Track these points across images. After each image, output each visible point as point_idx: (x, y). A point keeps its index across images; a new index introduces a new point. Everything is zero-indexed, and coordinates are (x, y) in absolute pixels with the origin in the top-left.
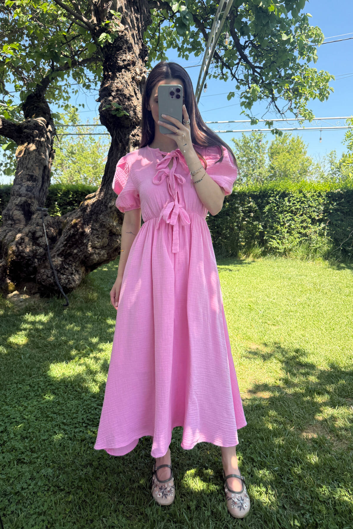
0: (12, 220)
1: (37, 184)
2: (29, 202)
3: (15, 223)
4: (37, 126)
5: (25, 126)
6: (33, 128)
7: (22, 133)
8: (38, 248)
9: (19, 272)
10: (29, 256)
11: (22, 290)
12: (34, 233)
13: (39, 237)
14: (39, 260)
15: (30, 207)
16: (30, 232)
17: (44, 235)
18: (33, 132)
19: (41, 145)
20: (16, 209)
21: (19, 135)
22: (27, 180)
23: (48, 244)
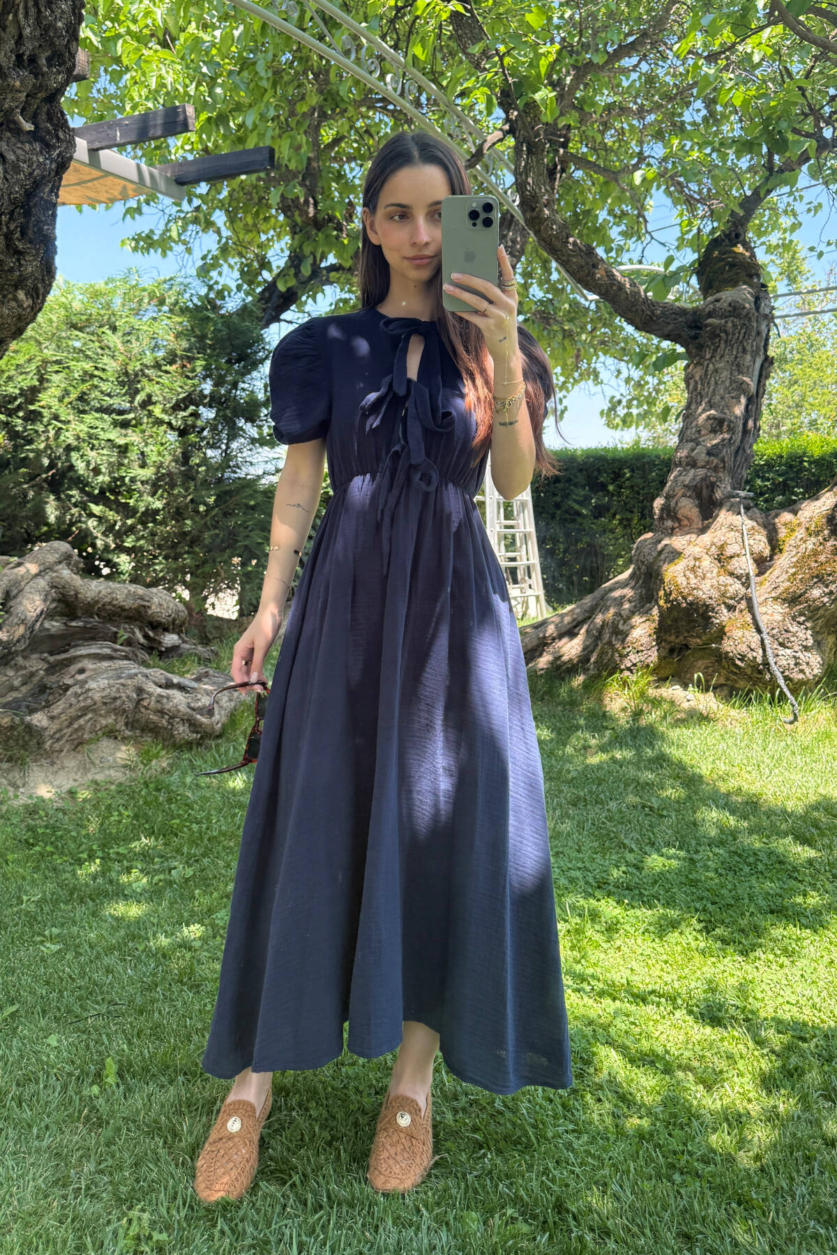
0: (676, 518)
1: (732, 437)
2: (713, 479)
3: (680, 525)
4: (735, 308)
5: (710, 312)
6: (727, 314)
7: (700, 328)
8: (730, 580)
9: (686, 635)
10: (710, 598)
11: (688, 676)
12: (722, 548)
13: (731, 557)
14: (731, 608)
15: (713, 491)
16: (713, 544)
17: (744, 552)
18: (726, 322)
19: (744, 351)
20: (684, 495)
21: (693, 333)
22: (711, 432)
23: (752, 574)
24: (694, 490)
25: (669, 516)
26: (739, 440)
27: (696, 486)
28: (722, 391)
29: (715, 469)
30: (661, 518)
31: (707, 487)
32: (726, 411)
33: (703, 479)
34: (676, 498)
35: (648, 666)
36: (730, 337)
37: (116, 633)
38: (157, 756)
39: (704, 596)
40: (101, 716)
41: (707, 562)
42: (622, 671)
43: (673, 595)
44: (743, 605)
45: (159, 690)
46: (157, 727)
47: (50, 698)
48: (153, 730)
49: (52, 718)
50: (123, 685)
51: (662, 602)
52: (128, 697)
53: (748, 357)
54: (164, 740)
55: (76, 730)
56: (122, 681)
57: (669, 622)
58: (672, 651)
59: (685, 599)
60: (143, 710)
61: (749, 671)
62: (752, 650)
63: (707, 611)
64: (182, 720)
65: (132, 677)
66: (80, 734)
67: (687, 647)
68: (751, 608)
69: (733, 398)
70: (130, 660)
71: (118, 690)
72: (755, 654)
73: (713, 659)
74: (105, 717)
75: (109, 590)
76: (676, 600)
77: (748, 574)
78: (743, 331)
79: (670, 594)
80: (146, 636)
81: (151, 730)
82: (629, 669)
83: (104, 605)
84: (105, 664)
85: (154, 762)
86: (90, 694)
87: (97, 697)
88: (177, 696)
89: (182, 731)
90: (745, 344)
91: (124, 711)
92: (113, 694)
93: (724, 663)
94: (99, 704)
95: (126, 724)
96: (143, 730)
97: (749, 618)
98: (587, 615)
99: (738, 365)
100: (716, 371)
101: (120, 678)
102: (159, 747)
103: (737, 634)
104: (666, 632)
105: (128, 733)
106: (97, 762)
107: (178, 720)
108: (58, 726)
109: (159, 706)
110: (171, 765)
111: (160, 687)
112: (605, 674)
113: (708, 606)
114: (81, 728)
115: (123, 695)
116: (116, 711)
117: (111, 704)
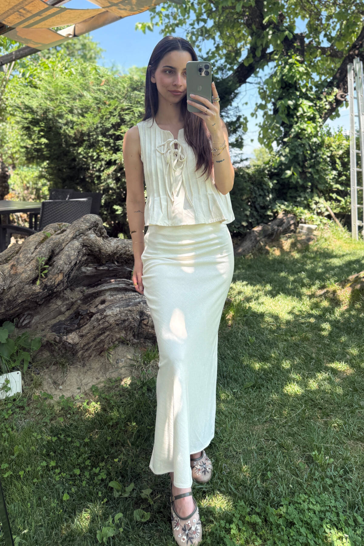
38: (154, 358)
47: (81, 322)
49: (82, 336)
50: (130, 311)
52: (133, 319)
55: (99, 343)
56: (129, 308)
60: (144, 326)
65: (136, 304)
66: (102, 345)
71: (126, 315)
74: (118, 333)
81: (151, 338)
84: (121, 295)
85: (152, 362)
86: (107, 319)
87: (112, 320)
91: (132, 328)
92: (123, 318)
94: (114, 325)
95: (134, 336)
96: (145, 338)
105: (135, 341)
106: (114, 363)
108: (86, 341)
114: (102, 341)
115: (130, 317)
116: (125, 329)
117: (122, 323)
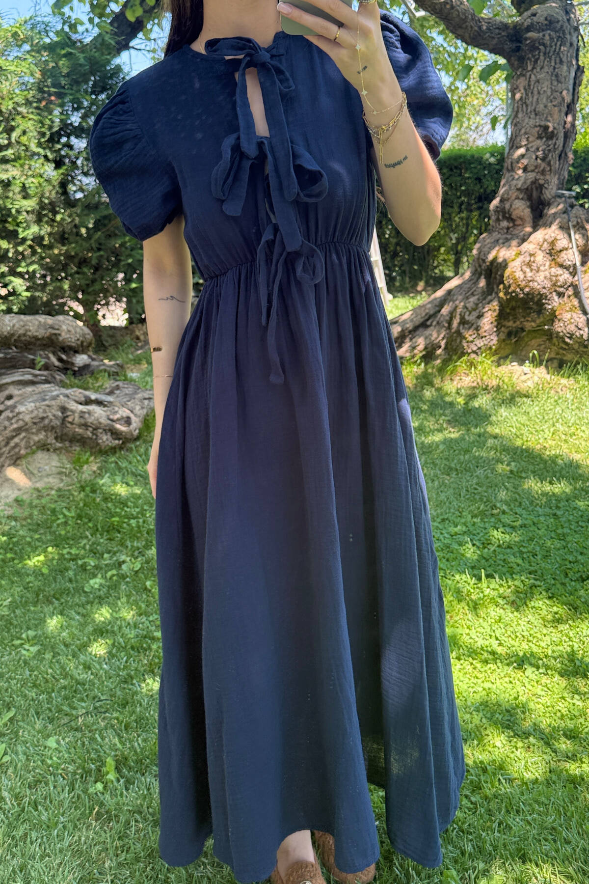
0: (510, 219)
1: (555, 144)
2: (541, 182)
3: (514, 225)
4: (551, 22)
5: (528, 26)
6: (545, 27)
7: (520, 42)
8: (560, 271)
9: (522, 320)
10: (544, 288)
11: (523, 353)
12: (552, 243)
13: (561, 251)
14: (561, 295)
15: (541, 192)
16: (545, 240)
17: (571, 246)
18: (544, 35)
19: (561, 62)
20: (517, 198)
21: (514, 45)
22: (538, 138)
23: (578, 264)
24: (526, 193)
25: (504, 217)
26: (562, 145)
27: (527, 189)
28: (544, 100)
29: (543, 173)
30: (498, 220)
31: (537, 189)
32: (549, 118)
33: (533, 183)
34: (510, 201)
35: (490, 348)
36: (548, 49)
37: (34, 360)
38: (87, 462)
39: (538, 287)
40: (33, 433)
41: (540, 257)
42: (469, 354)
43: (512, 288)
44: (571, 291)
45: (81, 407)
46: (83, 438)
48: (82, 441)
50: (48, 406)
51: (501, 295)
52: (54, 416)
53: (565, 68)
54: (91, 448)
55: (14, 447)
56: (47, 402)
57: (508, 311)
58: (509, 334)
59: (522, 290)
60: (69, 425)
61: (576, 346)
62: (580, 329)
63: (540, 300)
64: (105, 430)
65: (55, 398)
66: (17, 450)
67: (523, 330)
68: (577, 294)
69: (554, 106)
70: (49, 383)
71: (45, 411)
72: (582, 332)
73: (545, 338)
74: (36, 434)
75: (22, 323)
76: (514, 292)
77: (575, 264)
78: (559, 43)
79: (509, 286)
80: (60, 360)
81: (78, 441)
82: (474, 352)
83: (19, 337)
84: (29, 389)
85: (85, 467)
86: (21, 417)
87: (27, 418)
88: (97, 411)
89: (106, 440)
90: (561, 55)
91: (53, 428)
92: (41, 415)
93: (555, 340)
94: (30, 424)
95: (56, 438)
96: (71, 441)
97: (576, 302)
98: (437, 309)
99: (557, 76)
100: (538, 81)
101: (44, 400)
102: (88, 454)
103: (567, 316)
104: (505, 319)
105: (59, 445)
106: (35, 472)
107: (100, 431)
109: (82, 421)
110: (100, 468)
111: (81, 404)
112: (455, 358)
113: (542, 295)
114: (17, 445)
115: (50, 414)
116: (45, 429)
117: (40, 423)
